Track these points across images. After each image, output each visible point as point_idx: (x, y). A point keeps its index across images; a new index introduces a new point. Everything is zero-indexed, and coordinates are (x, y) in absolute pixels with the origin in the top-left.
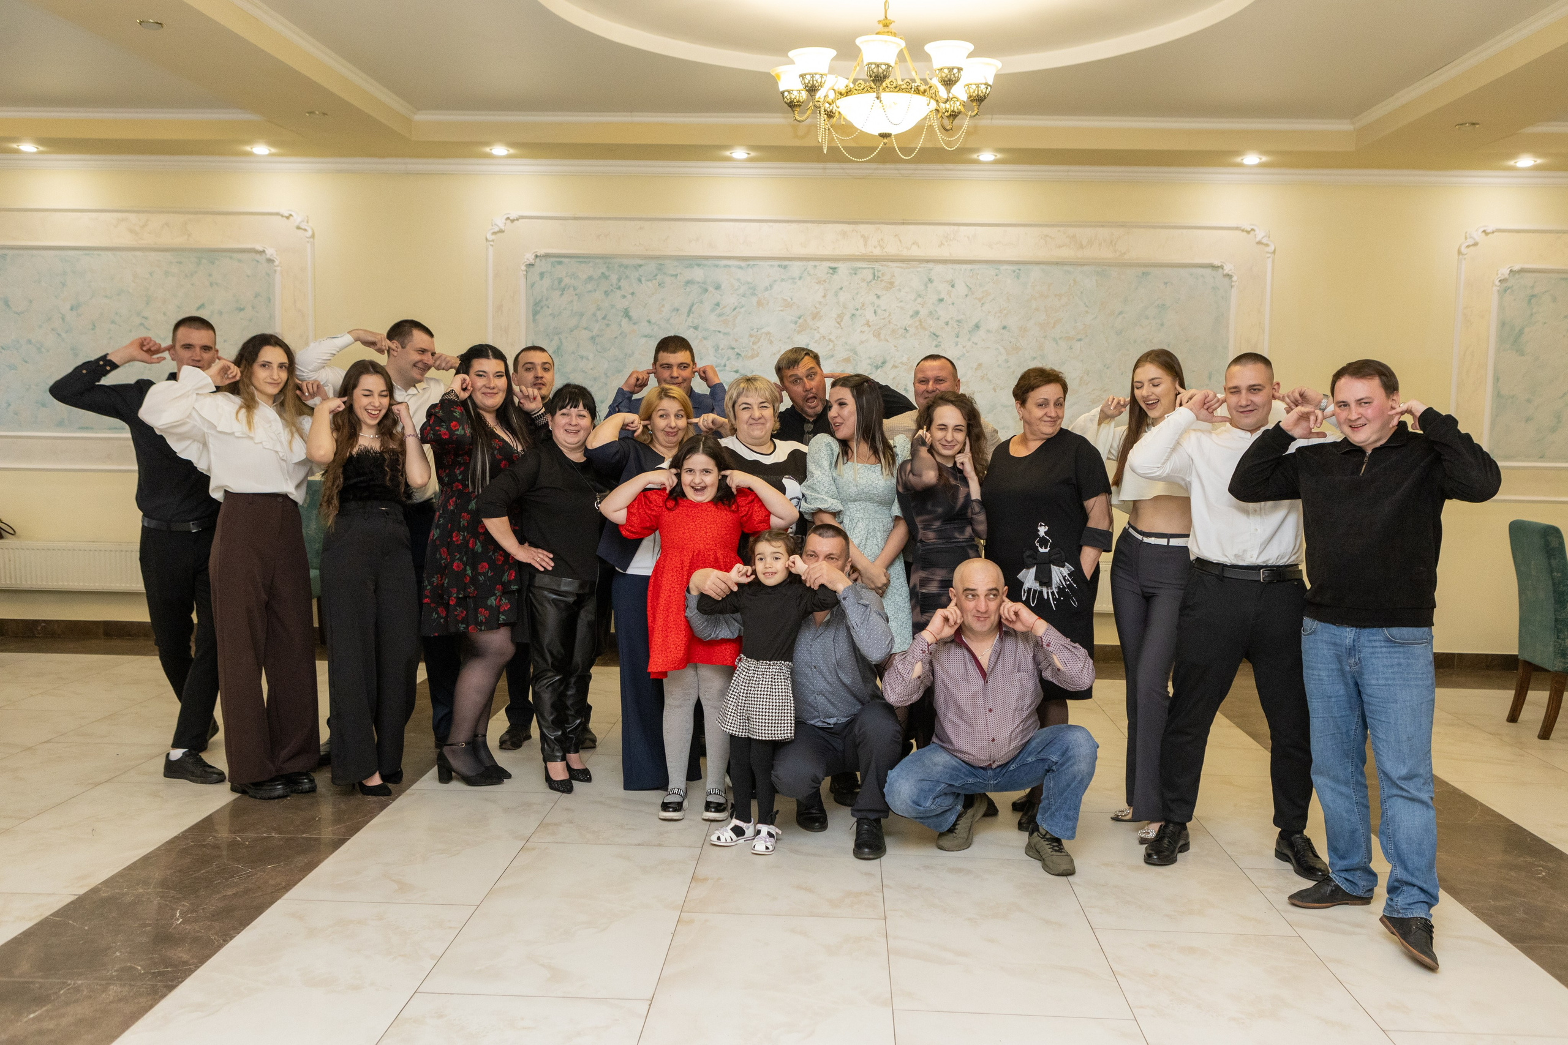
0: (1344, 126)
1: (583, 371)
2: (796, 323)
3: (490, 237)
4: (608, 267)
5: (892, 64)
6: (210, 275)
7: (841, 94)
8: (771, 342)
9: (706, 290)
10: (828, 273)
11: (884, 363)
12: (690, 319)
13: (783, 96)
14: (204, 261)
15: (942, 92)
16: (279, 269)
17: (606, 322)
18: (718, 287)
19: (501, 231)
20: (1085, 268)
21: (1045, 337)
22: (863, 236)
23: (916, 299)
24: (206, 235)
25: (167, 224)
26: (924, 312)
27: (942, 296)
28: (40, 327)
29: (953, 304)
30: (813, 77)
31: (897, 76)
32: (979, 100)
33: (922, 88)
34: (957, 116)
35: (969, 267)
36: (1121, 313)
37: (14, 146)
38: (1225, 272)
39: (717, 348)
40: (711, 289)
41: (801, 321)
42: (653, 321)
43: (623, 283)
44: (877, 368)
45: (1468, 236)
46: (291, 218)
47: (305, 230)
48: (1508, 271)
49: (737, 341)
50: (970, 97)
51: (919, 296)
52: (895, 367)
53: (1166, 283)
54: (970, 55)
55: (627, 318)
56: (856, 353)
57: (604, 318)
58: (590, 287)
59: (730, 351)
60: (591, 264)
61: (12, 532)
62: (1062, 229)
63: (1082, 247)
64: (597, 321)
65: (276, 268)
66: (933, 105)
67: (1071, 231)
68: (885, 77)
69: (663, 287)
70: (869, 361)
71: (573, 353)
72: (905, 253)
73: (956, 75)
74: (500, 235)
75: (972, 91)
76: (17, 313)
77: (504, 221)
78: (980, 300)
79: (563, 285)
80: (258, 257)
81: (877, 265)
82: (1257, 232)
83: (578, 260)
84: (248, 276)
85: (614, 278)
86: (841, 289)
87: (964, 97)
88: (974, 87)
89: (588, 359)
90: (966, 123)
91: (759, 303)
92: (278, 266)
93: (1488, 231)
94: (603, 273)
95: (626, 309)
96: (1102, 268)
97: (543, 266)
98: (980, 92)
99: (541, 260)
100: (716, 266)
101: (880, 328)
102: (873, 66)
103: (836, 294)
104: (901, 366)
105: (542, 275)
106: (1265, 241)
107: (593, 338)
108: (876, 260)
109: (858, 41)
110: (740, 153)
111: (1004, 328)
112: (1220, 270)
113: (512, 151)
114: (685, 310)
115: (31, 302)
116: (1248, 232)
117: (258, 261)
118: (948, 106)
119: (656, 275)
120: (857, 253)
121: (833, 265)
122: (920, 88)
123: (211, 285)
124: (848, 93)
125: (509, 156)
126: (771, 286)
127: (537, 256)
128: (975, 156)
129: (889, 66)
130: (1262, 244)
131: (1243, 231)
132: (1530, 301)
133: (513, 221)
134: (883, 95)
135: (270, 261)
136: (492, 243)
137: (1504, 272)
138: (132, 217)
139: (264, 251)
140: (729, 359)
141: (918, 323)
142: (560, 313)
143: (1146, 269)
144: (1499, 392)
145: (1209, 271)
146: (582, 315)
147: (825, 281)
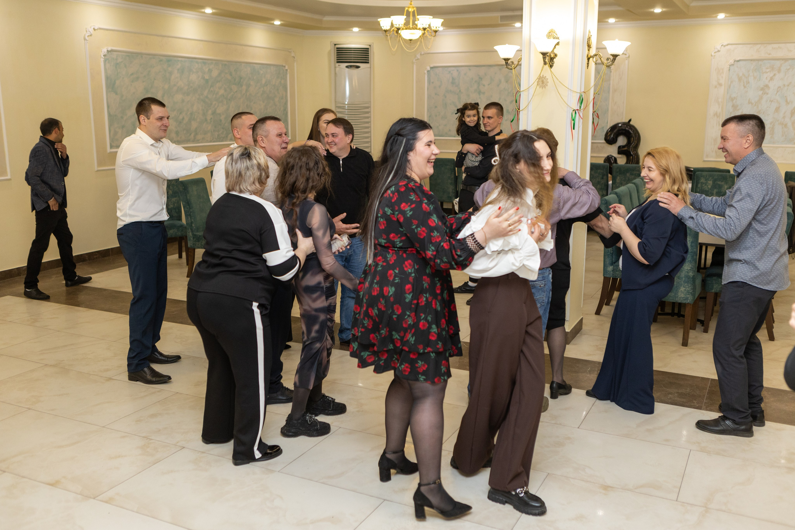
48: (106, 51)
137: (105, 50)
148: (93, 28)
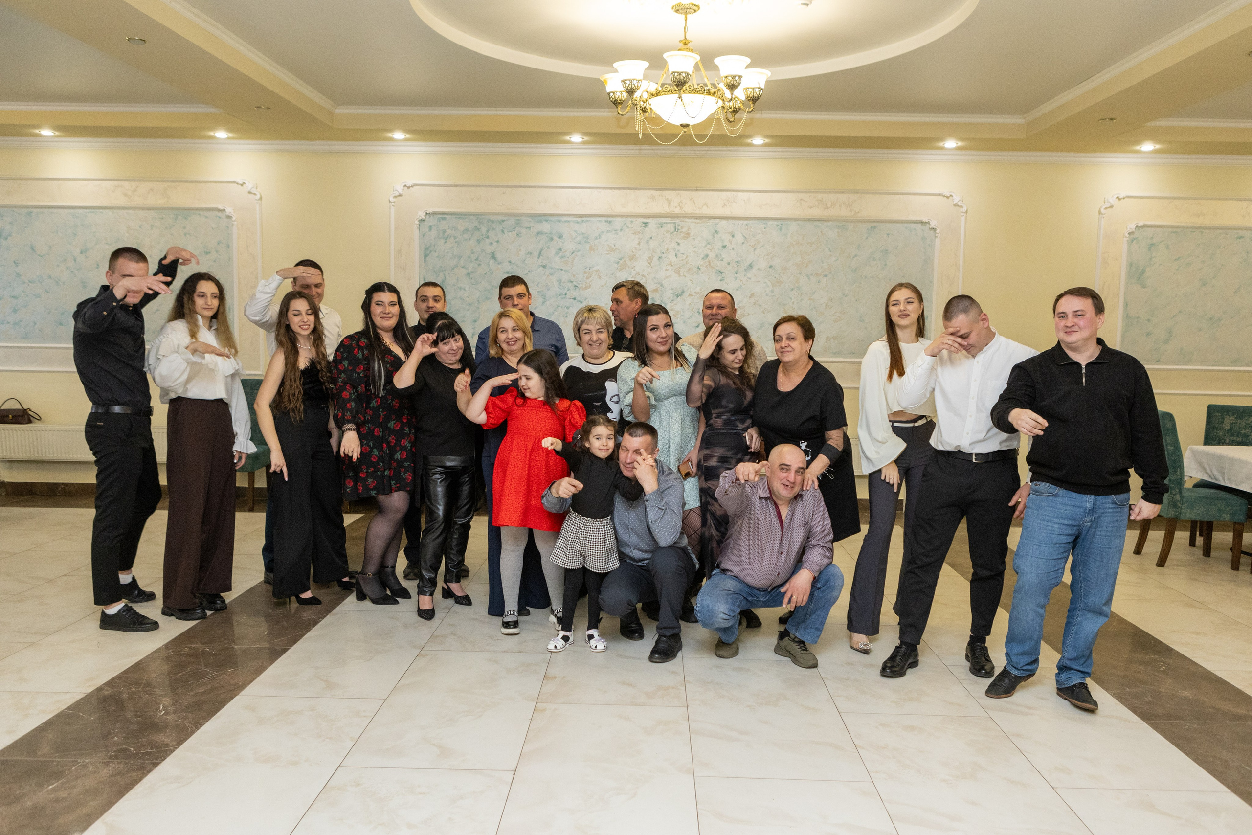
0: (1018, 120)
1: (461, 299)
2: (618, 263)
3: (392, 199)
4: (479, 222)
5: (690, 73)
6: (184, 228)
7: (652, 95)
8: (600, 277)
9: (552, 239)
10: (641, 226)
11: (682, 292)
12: (540, 260)
13: (609, 96)
14: (180, 217)
15: (728, 94)
16: (235, 223)
17: (478, 262)
18: (560, 237)
19: (400, 195)
20: (829, 223)
21: (800, 274)
22: (667, 199)
23: (706, 246)
24: (181, 198)
25: (151, 190)
26: (712, 255)
27: (724, 244)
28: (58, 266)
29: (733, 249)
30: (631, 82)
31: (694, 82)
32: (754, 99)
33: (712, 91)
34: (738, 111)
35: (745, 222)
36: (855, 256)
37: (37, 131)
38: (931, 227)
39: (560, 281)
40: (555, 238)
41: (621, 262)
42: (513, 262)
43: (491, 234)
44: (678, 296)
45: (1106, 201)
46: (244, 185)
47: (255, 194)
48: (1134, 227)
49: (574, 276)
50: (748, 97)
51: (709, 243)
52: (690, 295)
53: (888, 235)
54: (747, 67)
55: (493, 260)
56: (662, 285)
57: (477, 259)
58: (466, 236)
59: (570, 284)
60: (466, 220)
61: (38, 418)
62: (812, 194)
63: (827, 208)
64: (471, 261)
65: (233, 222)
66: (720, 103)
67: (820, 196)
68: (685, 82)
69: (520, 237)
70: (672, 291)
71: (454, 285)
72: (698, 212)
73: (738, 81)
74: (399, 198)
75: (749, 93)
76: (39, 255)
77: (402, 187)
78: (753, 246)
79: (446, 235)
80: (220, 214)
81: (677, 221)
82: (954, 197)
83: (459, 216)
84: (213, 228)
85: (484, 230)
86: (651, 238)
87: (743, 97)
88: (750, 90)
89: (465, 290)
90: (744, 116)
91: (591, 249)
92: (235, 221)
93: (1121, 197)
94: (476, 226)
95: (493, 253)
96: (842, 223)
97: (431, 221)
98: (755, 94)
99: (430, 217)
100: (559, 221)
101: (680, 267)
102: (676, 74)
103: (648, 242)
104: (695, 294)
105: (431, 227)
106: (959, 204)
107: (468, 274)
108: (677, 217)
109: (665, 56)
110: (576, 138)
111: (771, 267)
112: (928, 225)
113: (408, 136)
114: (536, 254)
115: (50, 247)
116: (948, 197)
117: (219, 217)
118: (731, 104)
119: (515, 228)
120: (662, 212)
121: (645, 220)
122: (711, 91)
123: (185, 235)
124: (658, 94)
125: (406, 140)
126: (599, 236)
127: (427, 214)
128: (749, 141)
129: (688, 74)
130: (958, 206)
131: (944, 196)
132: (1150, 249)
133: (409, 188)
134: (684, 96)
135: (229, 217)
136: (393, 204)
137: (1132, 227)
138: (126, 184)
139: (224, 210)
140: (569, 290)
141: (708, 263)
142: (444, 255)
143: (874, 224)
144: (1127, 315)
145: (919, 225)
146: (460, 257)
147: (639, 232)
148: (1116, 196)
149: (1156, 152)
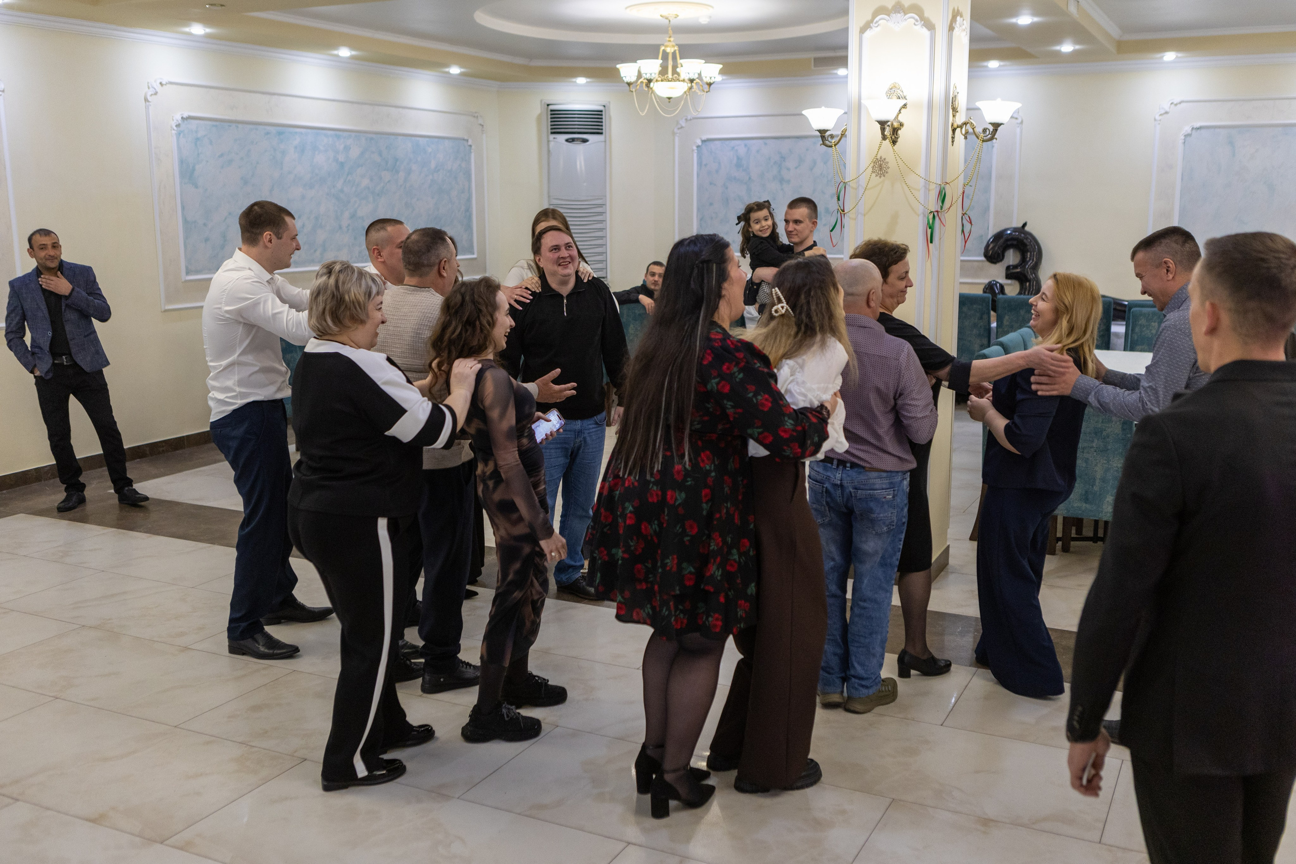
45: (150, 87)
93: (164, 83)
132: (196, 144)
137: (178, 117)
148: (159, 81)
149: (207, 36)
